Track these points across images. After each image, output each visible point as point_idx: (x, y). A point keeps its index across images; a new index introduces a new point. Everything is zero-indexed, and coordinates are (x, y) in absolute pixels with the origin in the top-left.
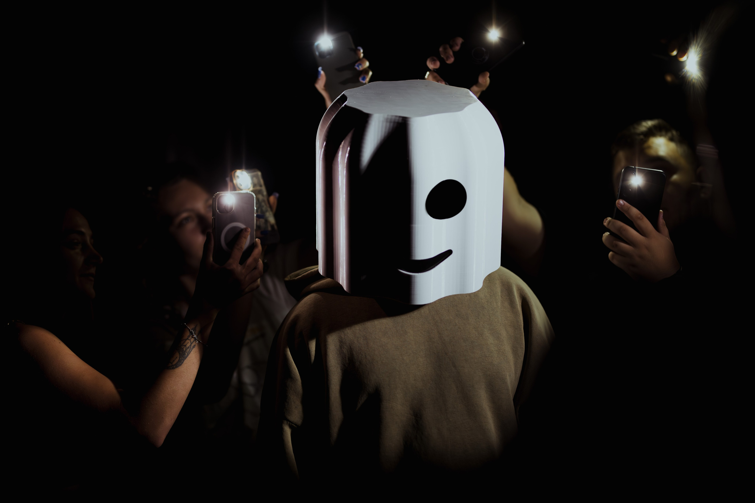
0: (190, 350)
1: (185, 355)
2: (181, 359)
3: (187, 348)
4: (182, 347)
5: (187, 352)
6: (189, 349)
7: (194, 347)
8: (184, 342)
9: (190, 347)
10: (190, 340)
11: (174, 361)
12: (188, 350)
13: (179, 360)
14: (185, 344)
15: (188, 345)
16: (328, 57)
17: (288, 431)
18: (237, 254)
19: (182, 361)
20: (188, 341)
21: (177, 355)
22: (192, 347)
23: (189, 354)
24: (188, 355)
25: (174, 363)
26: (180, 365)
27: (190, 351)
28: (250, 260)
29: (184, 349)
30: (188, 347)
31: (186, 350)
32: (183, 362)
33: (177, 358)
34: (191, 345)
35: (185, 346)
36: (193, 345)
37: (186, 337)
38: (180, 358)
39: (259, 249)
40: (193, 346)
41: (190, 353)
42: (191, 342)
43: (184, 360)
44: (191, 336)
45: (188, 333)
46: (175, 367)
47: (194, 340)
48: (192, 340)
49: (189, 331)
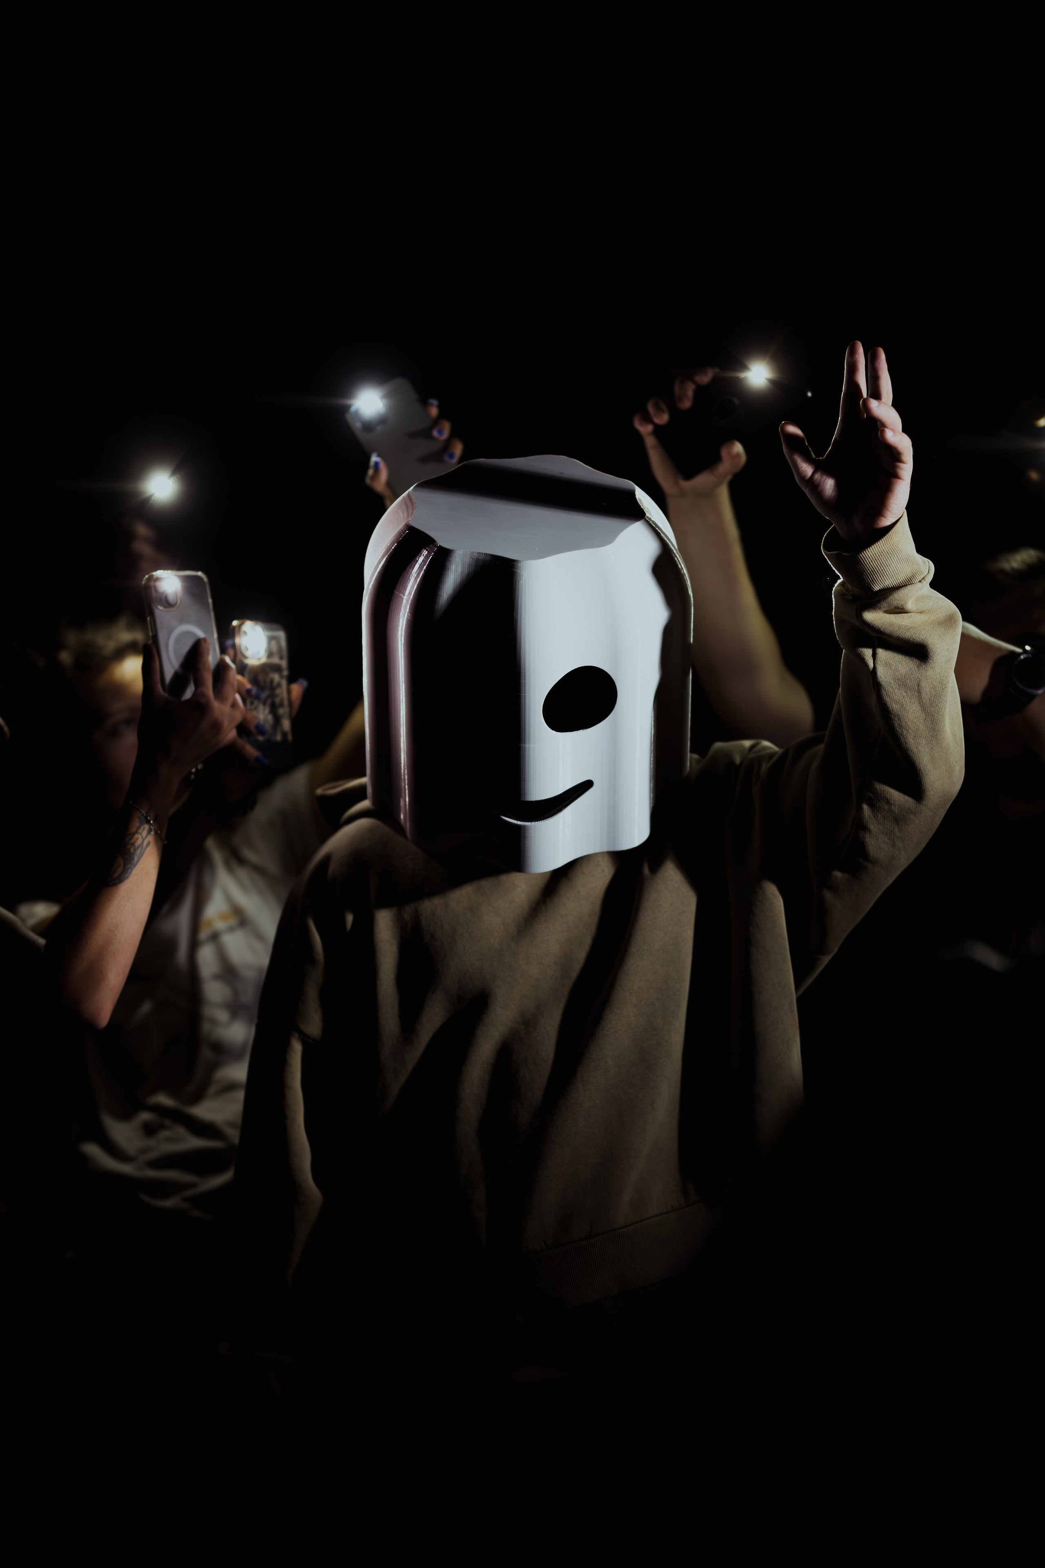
0: (141, 851)
1: (134, 859)
2: (127, 867)
3: (136, 847)
4: (129, 847)
5: (136, 855)
6: (140, 849)
8: (131, 839)
9: (141, 845)
10: (141, 834)
11: (115, 872)
13: (124, 869)
14: (132, 841)
15: (138, 844)
16: (379, 428)
17: (297, 1052)
19: (129, 871)
20: (137, 836)
21: (120, 861)
23: (141, 858)
24: (138, 861)
25: (116, 875)
26: (127, 878)
27: (143, 851)
29: (132, 850)
30: (139, 847)
31: (135, 851)
32: (130, 874)
33: (119, 866)
34: (142, 843)
35: (133, 844)
36: (146, 842)
37: (133, 830)
38: (125, 865)
41: (142, 855)
42: (142, 837)
43: (132, 870)
44: (142, 828)
45: (136, 822)
46: (117, 881)
47: (147, 831)
48: (144, 834)
49: (138, 817)
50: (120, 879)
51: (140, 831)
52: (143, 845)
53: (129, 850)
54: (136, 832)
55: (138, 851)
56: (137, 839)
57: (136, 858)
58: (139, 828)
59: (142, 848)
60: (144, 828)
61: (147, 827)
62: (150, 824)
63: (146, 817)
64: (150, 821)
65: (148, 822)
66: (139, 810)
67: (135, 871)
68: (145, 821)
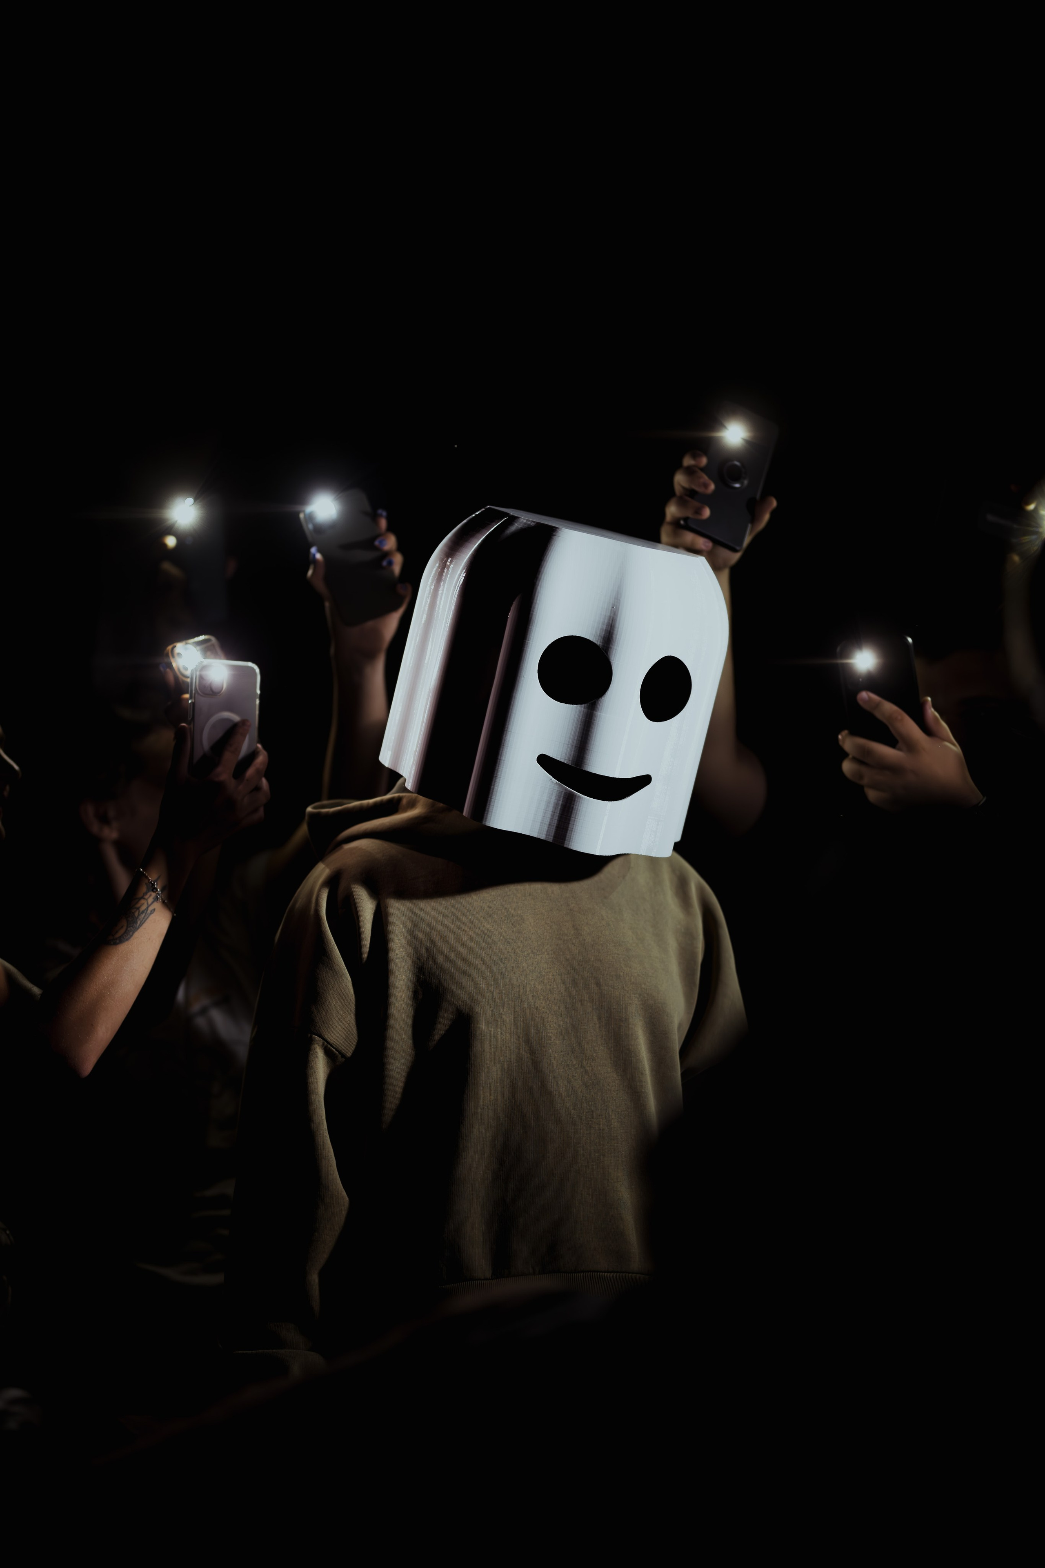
0: (144, 916)
1: (137, 923)
2: (129, 929)
3: (141, 911)
4: (133, 911)
5: (140, 919)
6: (144, 914)
7: (153, 913)
8: (137, 903)
10: (147, 900)
11: (117, 932)
12: (143, 916)
13: (125, 932)
14: (138, 905)
15: (143, 908)
18: (229, 760)
19: (131, 933)
20: (143, 901)
21: (124, 923)
22: (149, 912)
23: (143, 924)
24: (141, 925)
25: (118, 935)
26: (127, 940)
27: (145, 918)
28: (250, 772)
29: (136, 914)
30: (143, 912)
31: (139, 915)
32: (132, 936)
33: (122, 927)
34: (148, 908)
35: (138, 908)
36: (151, 908)
37: (140, 895)
38: (127, 927)
39: (262, 758)
40: (151, 911)
41: (145, 921)
42: (148, 903)
43: (134, 933)
44: (149, 894)
45: (144, 889)
46: (118, 941)
47: (153, 898)
48: (150, 900)
49: (146, 884)
50: (121, 940)
51: (146, 897)
52: (147, 910)
53: (133, 914)
54: (143, 898)
56: (143, 904)
57: (139, 922)
58: (146, 893)
59: (146, 913)
60: (151, 895)
61: (154, 895)
62: (157, 892)
63: (153, 885)
64: (157, 889)
65: (155, 890)
66: (147, 877)
67: (136, 934)
68: (152, 888)
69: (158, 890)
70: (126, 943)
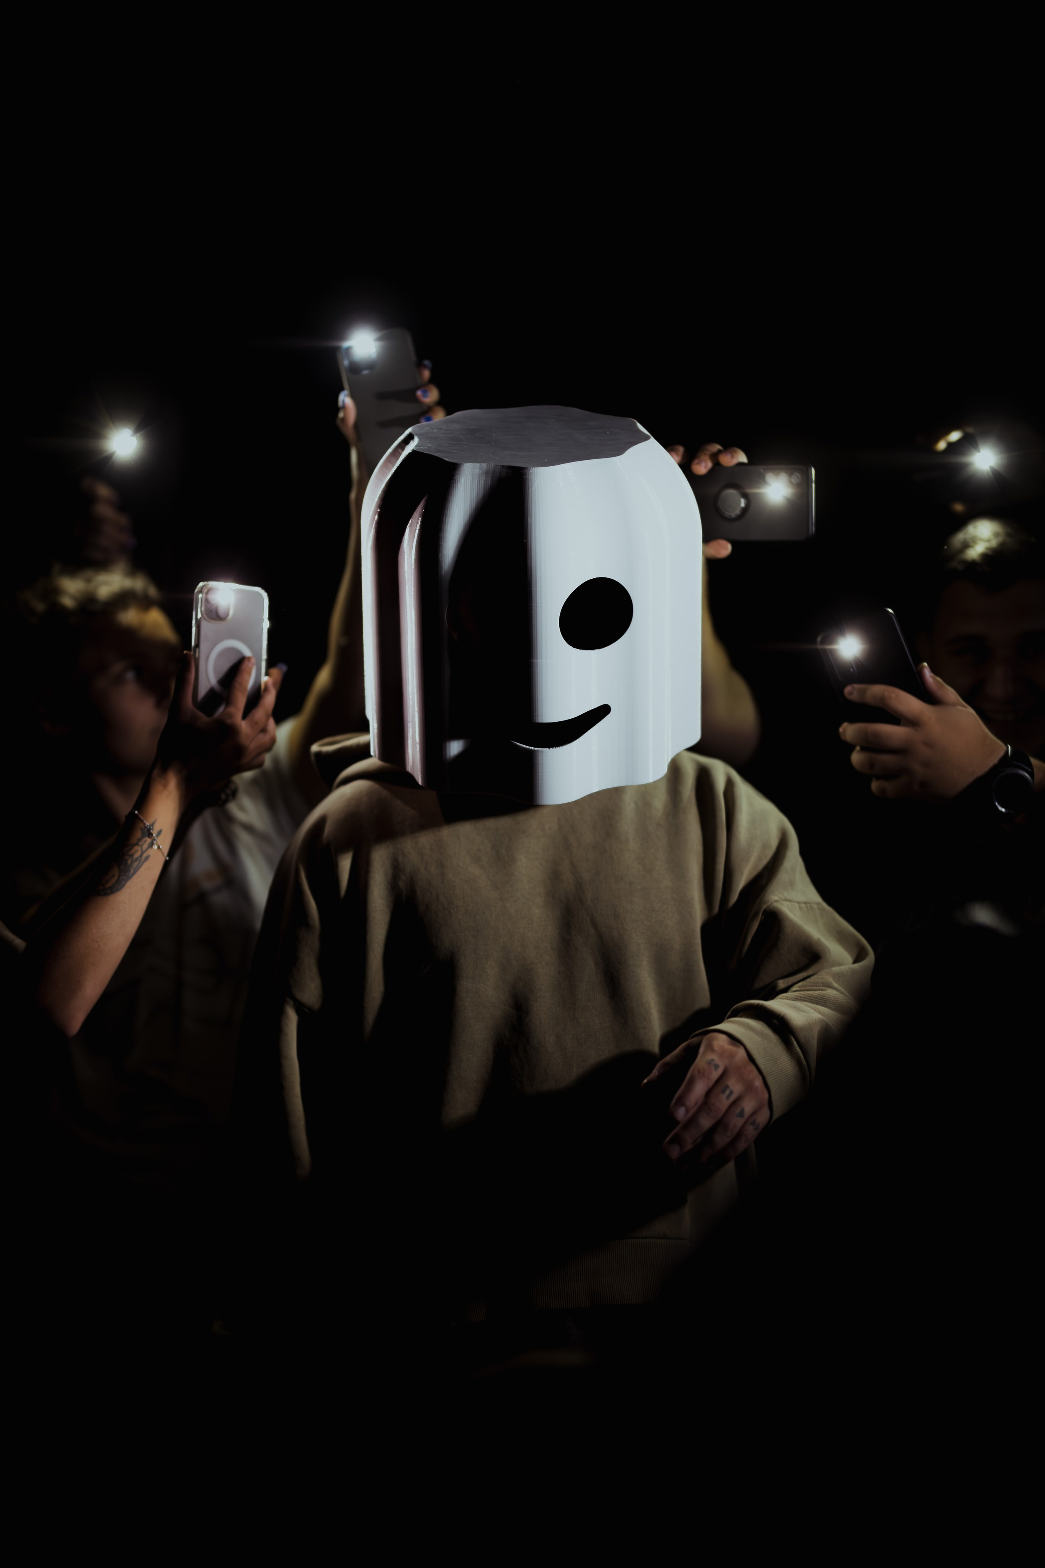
0: (138, 865)
1: (130, 871)
2: (121, 878)
3: (133, 860)
4: (126, 858)
5: (132, 868)
6: (137, 862)
8: (130, 849)
9: (139, 858)
10: (141, 846)
11: (108, 882)
13: (118, 881)
14: (131, 852)
15: (136, 855)
17: (292, 1020)
19: (123, 883)
20: (136, 848)
21: (116, 871)
22: (143, 858)
23: (137, 871)
24: (134, 873)
25: (109, 885)
26: (119, 890)
27: (139, 865)
28: (259, 712)
29: (129, 862)
30: (137, 859)
31: (132, 862)
32: (124, 885)
33: (114, 876)
34: (141, 856)
35: (132, 856)
36: (145, 855)
37: (134, 841)
38: (119, 876)
40: (145, 858)
41: (138, 869)
42: (142, 850)
43: (126, 882)
44: (144, 840)
45: (138, 834)
46: (109, 891)
47: (149, 844)
48: (145, 846)
49: (141, 829)
50: (113, 890)
51: (141, 843)
53: (126, 861)
54: (137, 844)
55: (136, 864)
56: (137, 851)
57: (132, 871)
58: (140, 840)
59: (140, 860)
60: (146, 841)
61: (149, 840)
62: (153, 838)
63: (149, 830)
64: (152, 835)
65: (150, 836)
66: (142, 821)
67: (129, 884)
68: (147, 834)
69: (154, 835)
70: (118, 893)
